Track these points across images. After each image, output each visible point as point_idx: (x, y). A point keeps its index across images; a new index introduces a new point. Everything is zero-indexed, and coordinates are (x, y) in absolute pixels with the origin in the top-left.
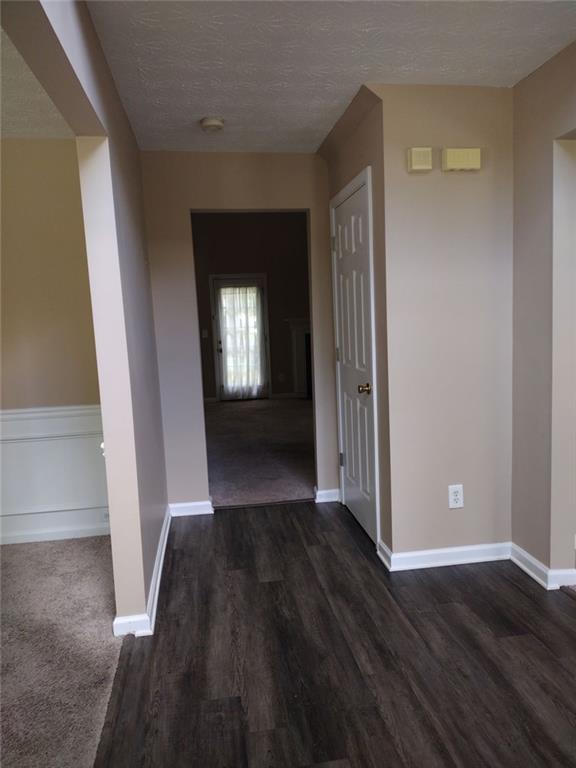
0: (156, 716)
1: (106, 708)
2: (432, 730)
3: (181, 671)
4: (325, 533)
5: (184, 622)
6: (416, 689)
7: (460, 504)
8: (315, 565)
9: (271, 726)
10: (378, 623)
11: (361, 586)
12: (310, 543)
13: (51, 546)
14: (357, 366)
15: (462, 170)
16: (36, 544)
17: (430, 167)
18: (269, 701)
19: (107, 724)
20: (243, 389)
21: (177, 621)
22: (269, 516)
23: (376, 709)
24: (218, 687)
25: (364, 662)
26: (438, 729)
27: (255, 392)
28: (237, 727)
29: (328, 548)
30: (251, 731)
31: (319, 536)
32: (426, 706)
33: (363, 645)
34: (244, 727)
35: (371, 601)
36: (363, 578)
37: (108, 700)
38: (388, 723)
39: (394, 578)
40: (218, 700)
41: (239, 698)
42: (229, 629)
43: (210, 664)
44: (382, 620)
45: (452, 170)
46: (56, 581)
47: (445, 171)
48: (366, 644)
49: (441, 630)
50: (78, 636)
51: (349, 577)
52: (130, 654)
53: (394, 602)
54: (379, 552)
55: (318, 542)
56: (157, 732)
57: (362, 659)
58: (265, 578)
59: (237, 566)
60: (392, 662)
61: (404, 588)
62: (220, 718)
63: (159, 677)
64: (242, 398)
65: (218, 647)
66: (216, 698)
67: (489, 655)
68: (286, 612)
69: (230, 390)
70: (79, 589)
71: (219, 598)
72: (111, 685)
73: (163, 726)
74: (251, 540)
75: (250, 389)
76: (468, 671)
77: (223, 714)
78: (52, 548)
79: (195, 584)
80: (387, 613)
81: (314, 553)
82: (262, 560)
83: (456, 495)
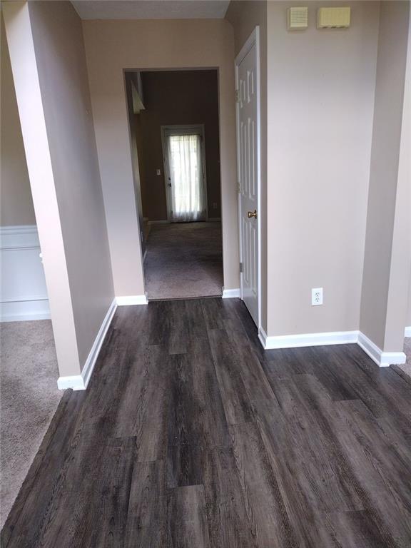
0: (75, 447)
1: (42, 440)
2: (269, 467)
3: (100, 416)
4: (224, 320)
5: (109, 381)
6: (264, 437)
7: (321, 302)
8: (211, 343)
9: (153, 458)
10: (247, 386)
11: (242, 360)
12: (212, 328)
13: (30, 324)
14: (250, 197)
15: (334, 27)
16: (19, 323)
17: (306, 25)
18: (156, 440)
19: (40, 452)
20: (187, 214)
21: (105, 380)
22: (187, 307)
23: (232, 450)
24: (123, 428)
25: (231, 415)
26: (273, 466)
27: (195, 217)
28: (129, 458)
29: (224, 331)
30: (139, 461)
31: (219, 322)
32: (269, 449)
33: (233, 403)
34: (135, 458)
35: (246, 371)
36: (244, 354)
37: (44, 435)
38: (238, 461)
39: (266, 354)
40: (120, 438)
41: (136, 437)
42: (140, 388)
43: (121, 412)
44: (251, 384)
45: (325, 28)
46: (28, 349)
47: (319, 29)
48: (235, 402)
49: (293, 394)
50: (34, 389)
51: (234, 352)
52: (67, 403)
53: (262, 372)
54: (259, 335)
55: (218, 326)
56: (73, 458)
57: (230, 412)
58: (173, 352)
59: (156, 342)
60: (251, 415)
61: (272, 362)
62: (120, 450)
63: (83, 420)
64: (186, 221)
65: (129, 400)
66: (120, 436)
67: (324, 414)
68: (183, 377)
69: (178, 215)
70: (42, 356)
71: (138, 364)
72: (49, 424)
73: (79, 455)
74: (170, 324)
75: (192, 214)
76: (306, 425)
77: (122, 449)
78: (30, 326)
79: (124, 354)
80: (256, 379)
81: (213, 334)
82: (175, 338)
83: (317, 296)
